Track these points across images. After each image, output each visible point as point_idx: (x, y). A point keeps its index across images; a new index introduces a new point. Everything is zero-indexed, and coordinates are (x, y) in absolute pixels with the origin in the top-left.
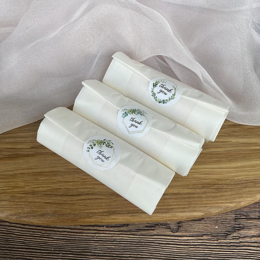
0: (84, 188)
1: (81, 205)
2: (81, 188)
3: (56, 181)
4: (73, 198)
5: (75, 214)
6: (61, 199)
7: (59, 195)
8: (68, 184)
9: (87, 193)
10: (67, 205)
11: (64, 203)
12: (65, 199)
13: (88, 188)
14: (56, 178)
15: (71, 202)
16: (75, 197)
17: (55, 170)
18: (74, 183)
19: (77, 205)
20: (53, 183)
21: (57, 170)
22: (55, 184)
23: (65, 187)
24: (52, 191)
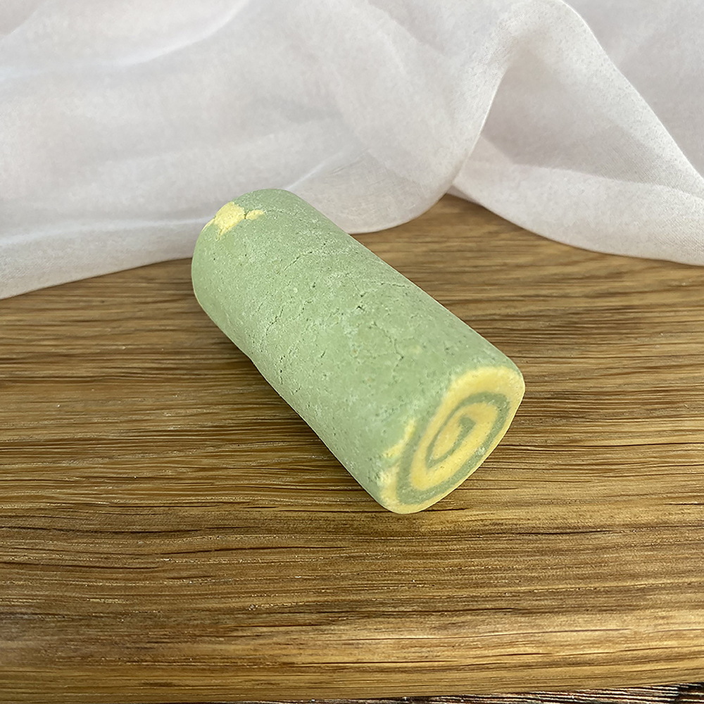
0: (203, 505)
1: (184, 574)
2: (191, 505)
3: (78, 474)
4: (150, 545)
5: (152, 614)
6: (91, 548)
7: (83, 532)
8: (129, 487)
9: (217, 522)
10: (115, 576)
11: (102, 565)
12: (105, 548)
13: (226, 506)
14: (80, 465)
15: (136, 563)
16: (158, 541)
17: (79, 436)
18: (157, 484)
19: (162, 574)
20: (61, 484)
21: (88, 435)
22: (70, 487)
23: (115, 498)
24: (51, 513)
